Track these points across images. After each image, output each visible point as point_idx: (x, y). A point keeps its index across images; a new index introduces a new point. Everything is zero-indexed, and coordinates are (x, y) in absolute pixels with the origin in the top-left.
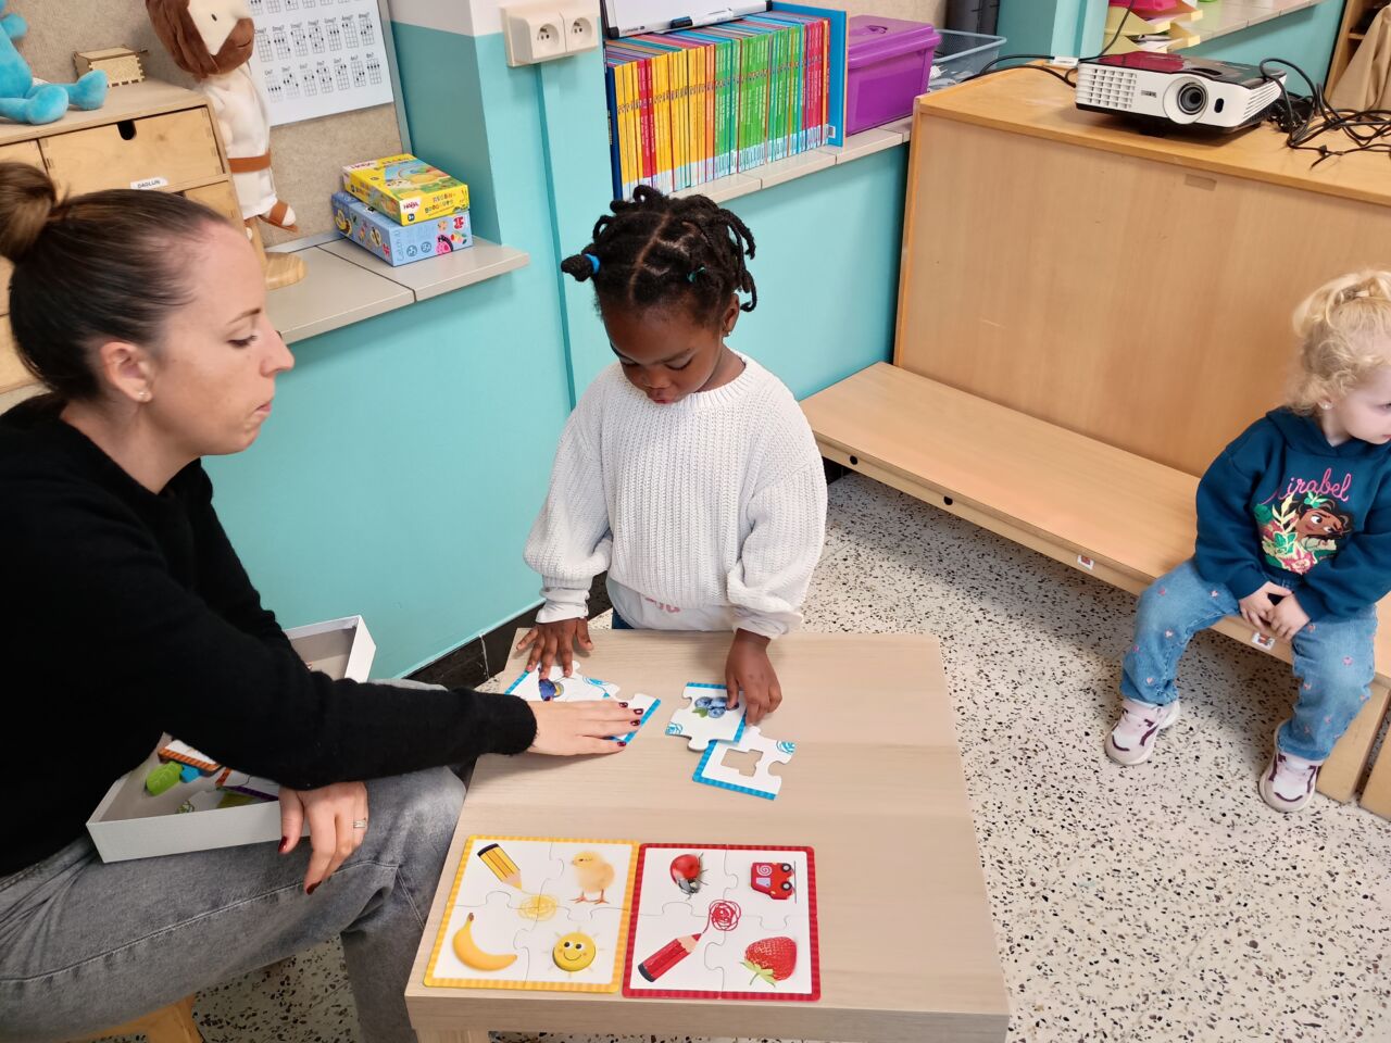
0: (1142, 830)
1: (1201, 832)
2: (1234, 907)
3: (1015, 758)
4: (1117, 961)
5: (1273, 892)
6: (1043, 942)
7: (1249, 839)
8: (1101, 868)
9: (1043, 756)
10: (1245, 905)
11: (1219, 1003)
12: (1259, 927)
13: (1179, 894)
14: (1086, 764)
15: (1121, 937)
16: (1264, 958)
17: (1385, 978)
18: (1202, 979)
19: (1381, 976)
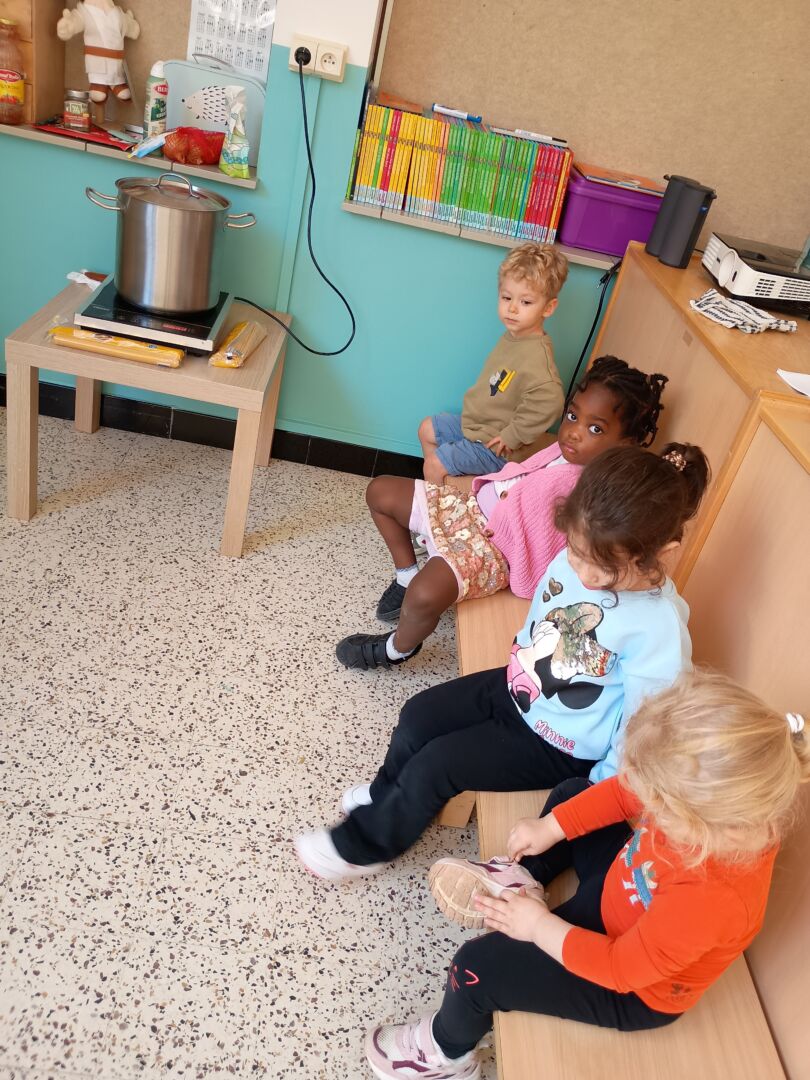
0: (302, 702)
1: (329, 729)
2: (271, 759)
3: (312, 634)
4: (171, 714)
5: (306, 774)
6: (160, 680)
7: (345, 754)
8: (252, 692)
10: (278, 763)
11: (174, 766)
12: (263, 773)
13: (258, 729)
15: (194, 712)
16: (235, 781)
17: (271, 847)
18: (189, 755)
19: (272, 844)
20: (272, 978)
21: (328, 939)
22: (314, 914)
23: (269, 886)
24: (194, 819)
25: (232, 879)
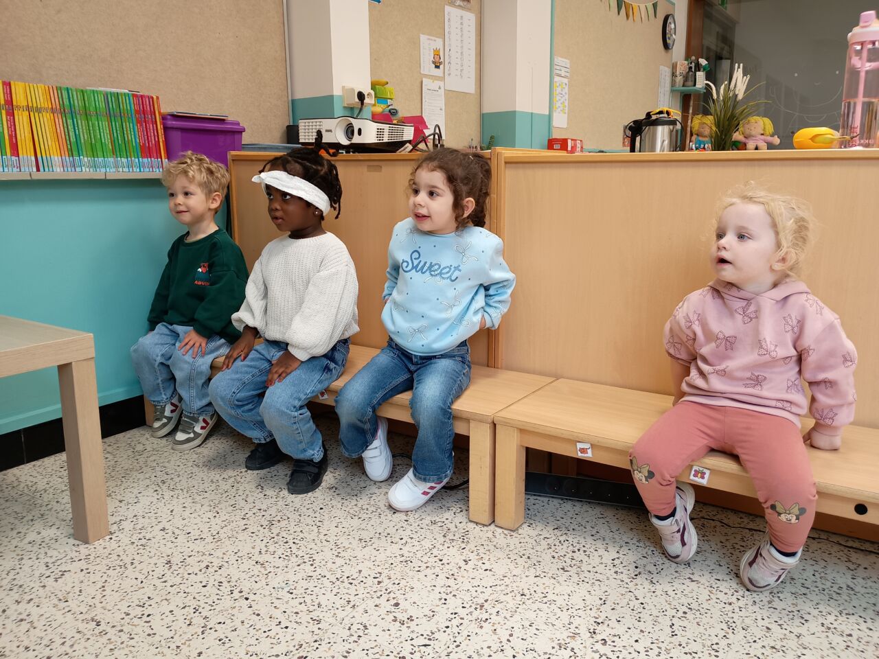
0: (339, 553)
1: (382, 550)
2: (390, 585)
3: (262, 526)
4: (287, 627)
5: (421, 575)
6: (233, 624)
7: (414, 549)
8: (302, 574)
9: (283, 524)
10: (399, 584)
11: (356, 642)
12: (404, 594)
13: (351, 584)
14: (313, 523)
15: (296, 613)
16: (401, 611)
17: (487, 612)
18: (349, 629)
19: (484, 611)
20: (615, 646)
21: (591, 609)
22: (565, 610)
23: (527, 624)
24: (429, 645)
25: (509, 640)
